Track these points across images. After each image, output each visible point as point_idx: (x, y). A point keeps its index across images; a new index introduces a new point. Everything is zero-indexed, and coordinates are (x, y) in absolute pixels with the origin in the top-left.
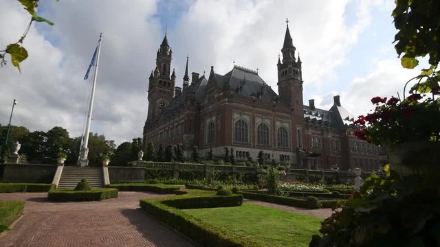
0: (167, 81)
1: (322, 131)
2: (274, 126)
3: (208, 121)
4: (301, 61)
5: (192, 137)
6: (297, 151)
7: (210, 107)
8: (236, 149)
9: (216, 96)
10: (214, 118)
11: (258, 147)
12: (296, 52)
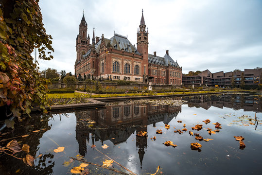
0: (85, 41)
1: (158, 67)
2: (133, 64)
3: (101, 62)
4: (148, 32)
5: (95, 70)
6: (143, 76)
7: (102, 55)
8: (113, 75)
9: (105, 49)
10: (104, 61)
11: (125, 74)
12: (146, 28)
